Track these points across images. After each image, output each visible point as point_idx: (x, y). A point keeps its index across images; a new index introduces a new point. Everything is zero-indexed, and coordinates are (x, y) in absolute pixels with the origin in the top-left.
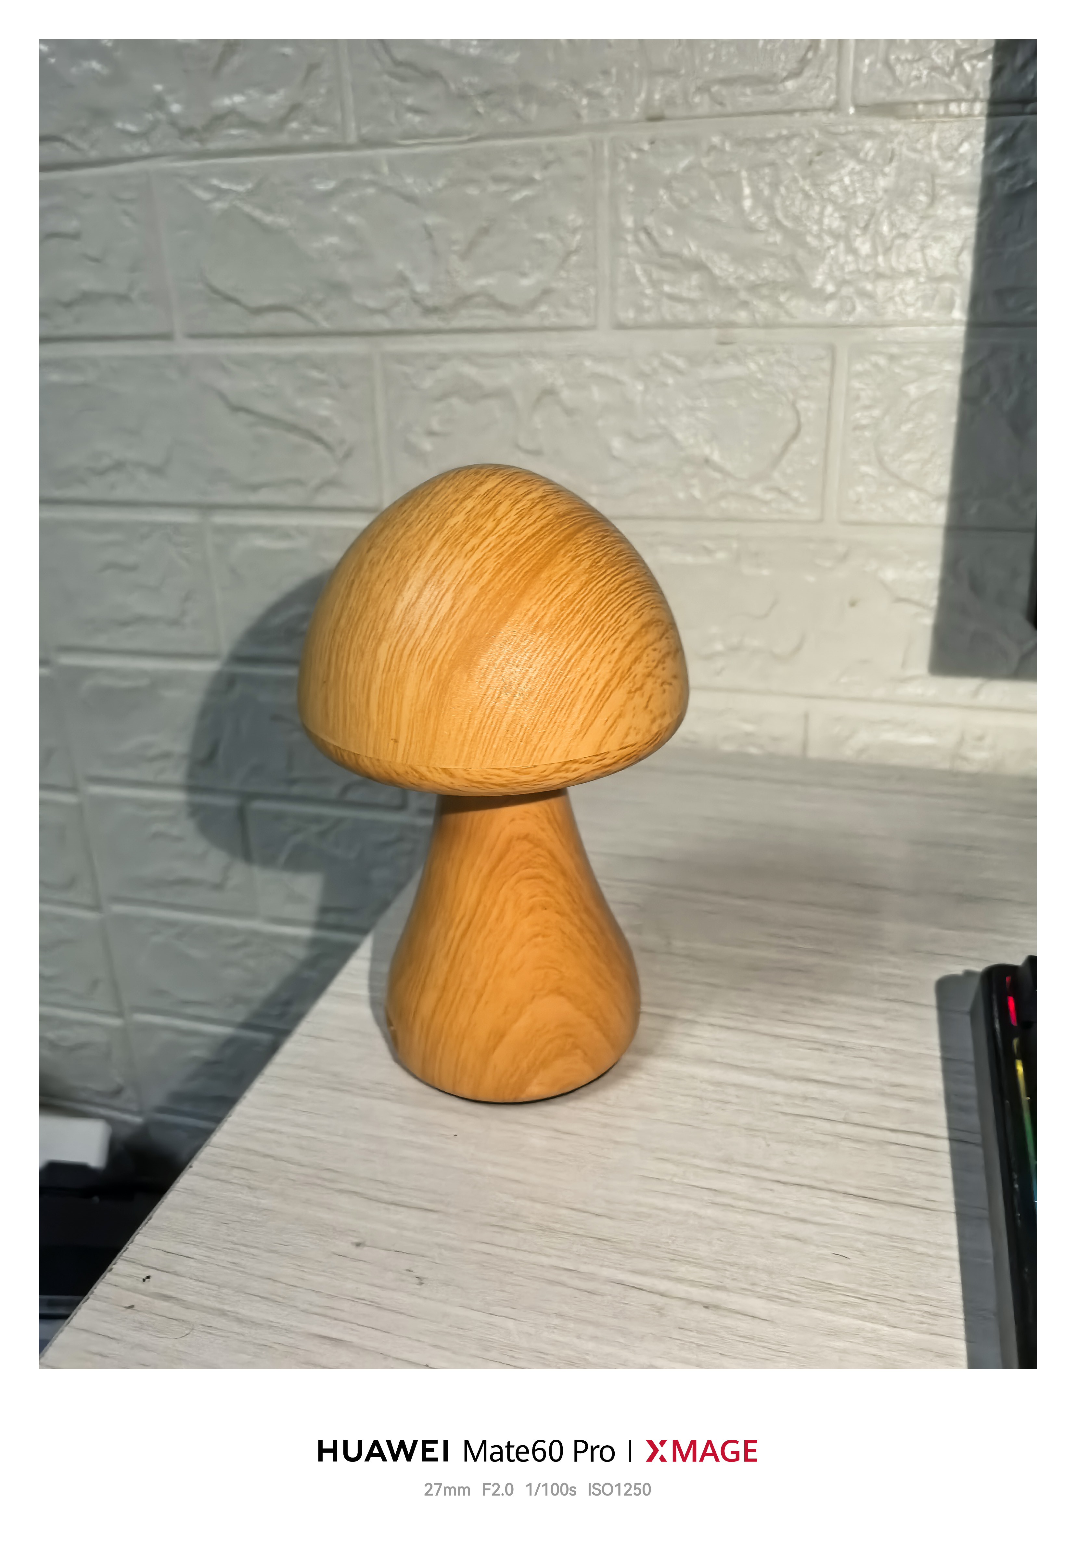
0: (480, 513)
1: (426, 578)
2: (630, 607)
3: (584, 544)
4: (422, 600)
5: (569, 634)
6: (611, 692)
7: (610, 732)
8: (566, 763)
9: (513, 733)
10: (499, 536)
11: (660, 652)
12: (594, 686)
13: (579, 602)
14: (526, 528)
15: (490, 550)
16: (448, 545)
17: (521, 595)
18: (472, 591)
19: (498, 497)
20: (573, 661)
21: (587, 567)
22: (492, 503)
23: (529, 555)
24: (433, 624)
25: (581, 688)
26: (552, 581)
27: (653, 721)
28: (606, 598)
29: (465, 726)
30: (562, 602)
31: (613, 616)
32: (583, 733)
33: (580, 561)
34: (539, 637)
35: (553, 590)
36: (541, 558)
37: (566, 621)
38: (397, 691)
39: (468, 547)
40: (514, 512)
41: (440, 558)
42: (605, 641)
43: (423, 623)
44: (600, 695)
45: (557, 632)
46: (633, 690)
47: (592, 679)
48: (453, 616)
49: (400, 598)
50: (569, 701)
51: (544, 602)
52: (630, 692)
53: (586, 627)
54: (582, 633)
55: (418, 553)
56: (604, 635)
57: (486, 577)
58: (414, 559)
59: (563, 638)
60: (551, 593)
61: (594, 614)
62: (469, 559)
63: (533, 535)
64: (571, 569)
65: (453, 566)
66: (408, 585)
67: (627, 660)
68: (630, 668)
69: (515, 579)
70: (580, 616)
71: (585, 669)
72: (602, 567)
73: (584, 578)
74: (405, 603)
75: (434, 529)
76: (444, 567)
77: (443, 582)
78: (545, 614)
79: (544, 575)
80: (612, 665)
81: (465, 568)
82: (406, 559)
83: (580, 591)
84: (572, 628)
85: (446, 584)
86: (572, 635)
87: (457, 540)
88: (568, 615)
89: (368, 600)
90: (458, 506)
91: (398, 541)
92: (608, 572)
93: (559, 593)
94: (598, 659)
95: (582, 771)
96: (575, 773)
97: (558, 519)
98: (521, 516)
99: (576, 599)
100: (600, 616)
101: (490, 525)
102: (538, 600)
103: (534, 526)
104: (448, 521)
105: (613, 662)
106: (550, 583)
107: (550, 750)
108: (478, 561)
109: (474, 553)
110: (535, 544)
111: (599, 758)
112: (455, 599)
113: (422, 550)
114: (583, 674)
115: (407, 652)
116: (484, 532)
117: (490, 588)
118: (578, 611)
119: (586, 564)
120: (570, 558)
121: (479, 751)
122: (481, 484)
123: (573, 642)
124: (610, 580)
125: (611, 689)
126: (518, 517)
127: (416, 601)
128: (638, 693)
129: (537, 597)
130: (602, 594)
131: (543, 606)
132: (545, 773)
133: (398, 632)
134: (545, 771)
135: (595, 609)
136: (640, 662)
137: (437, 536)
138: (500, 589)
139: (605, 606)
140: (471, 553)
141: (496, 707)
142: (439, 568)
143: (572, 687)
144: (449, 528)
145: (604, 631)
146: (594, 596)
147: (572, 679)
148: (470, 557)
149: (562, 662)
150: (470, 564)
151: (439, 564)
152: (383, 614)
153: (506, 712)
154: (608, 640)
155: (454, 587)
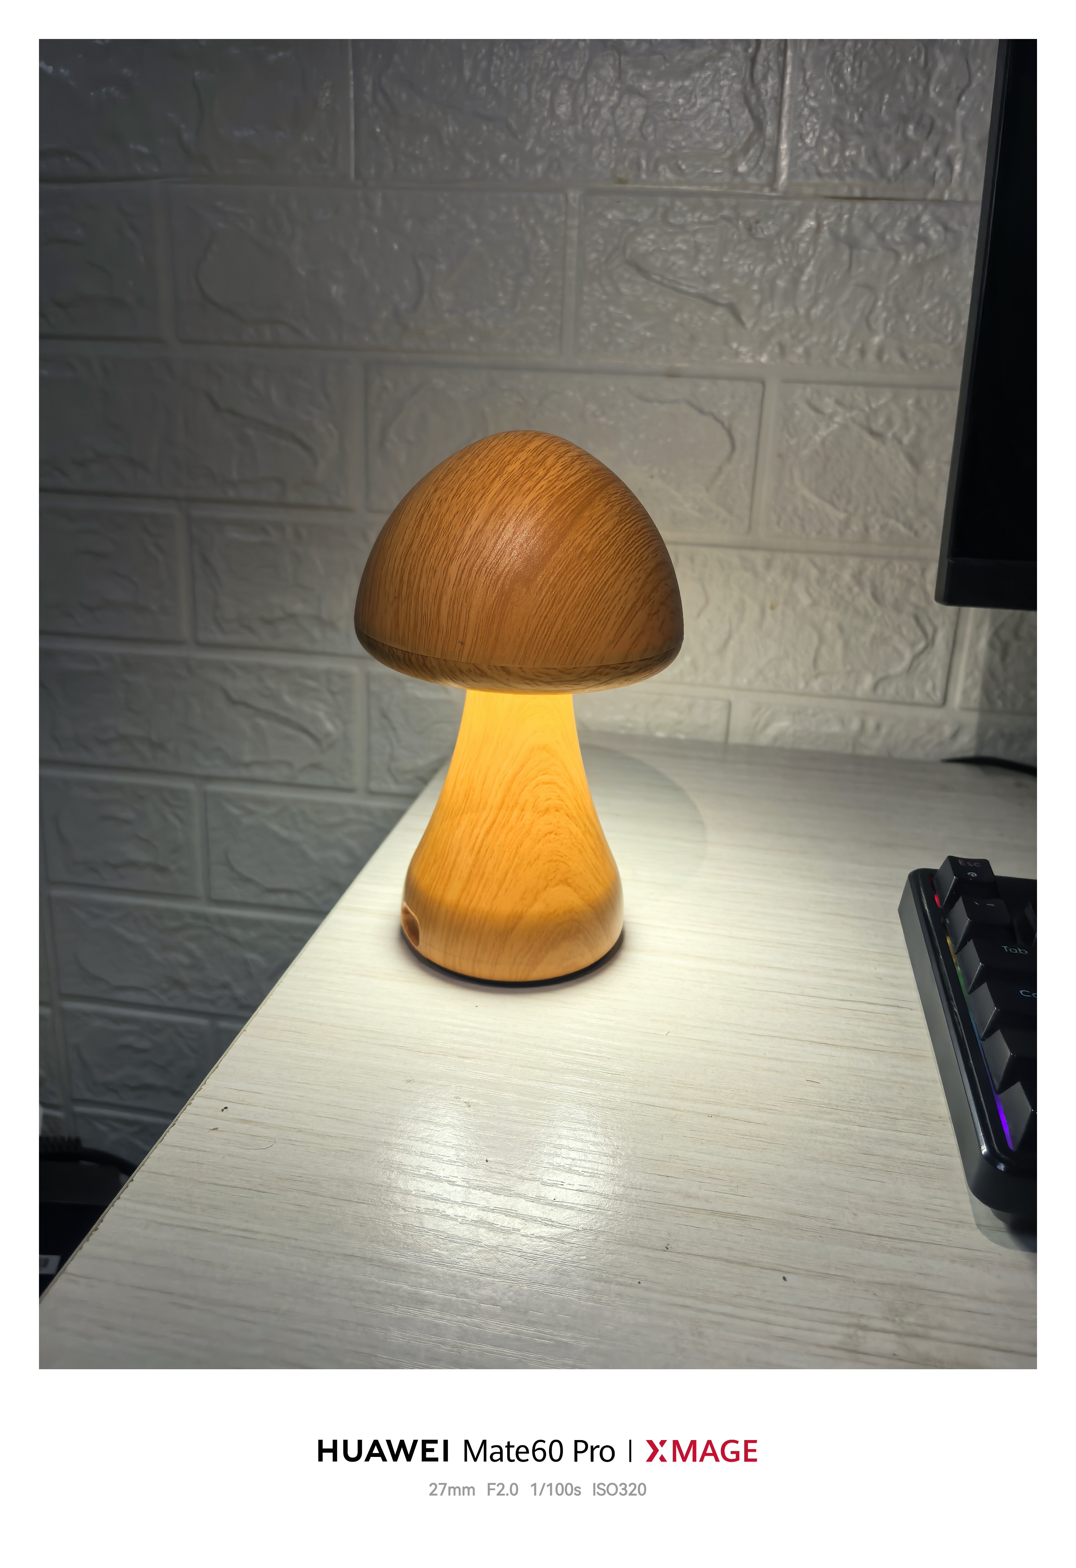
0: (533, 463)
1: (490, 511)
2: (645, 550)
4: (488, 528)
7: (634, 645)
8: (600, 667)
9: (560, 639)
10: (549, 481)
12: (623, 606)
13: (612, 537)
14: (570, 477)
15: (543, 491)
16: (508, 486)
17: (569, 528)
18: (530, 522)
19: (545, 453)
20: (608, 584)
21: (617, 511)
22: (541, 457)
23: (573, 498)
25: (614, 607)
28: (632, 536)
30: (601, 536)
31: (637, 552)
32: (615, 642)
33: (613, 506)
35: (594, 526)
36: (583, 501)
37: (603, 552)
39: (525, 488)
40: (559, 464)
41: (501, 495)
42: (631, 572)
43: (490, 545)
44: (628, 613)
47: (623, 600)
50: (606, 615)
51: (586, 534)
52: (650, 613)
53: (618, 558)
54: (616, 561)
56: (632, 565)
57: (541, 512)
58: (478, 495)
59: (600, 565)
60: (592, 528)
61: (624, 549)
63: (575, 482)
64: (606, 512)
65: (514, 501)
66: (475, 516)
67: (648, 587)
68: (650, 596)
69: (564, 514)
70: (614, 548)
71: (617, 592)
72: (627, 514)
73: (616, 519)
74: (474, 529)
75: (494, 474)
76: (505, 503)
77: (504, 516)
80: (637, 591)
81: (523, 505)
82: (471, 497)
84: (607, 558)
86: (607, 563)
87: (514, 483)
88: (606, 545)
91: (462, 483)
93: (597, 528)
94: (626, 586)
100: (628, 550)
102: (582, 532)
103: (575, 476)
105: (637, 588)
106: (592, 520)
107: (589, 655)
109: (530, 493)
110: (578, 489)
111: (625, 666)
113: (486, 489)
114: (617, 595)
115: (476, 569)
116: (537, 477)
117: (543, 521)
118: (613, 544)
120: (605, 503)
122: (530, 442)
123: (609, 568)
125: (635, 611)
126: (563, 468)
127: (482, 529)
128: (654, 617)
131: (587, 537)
133: (467, 553)
135: (625, 544)
136: (655, 592)
138: (553, 521)
139: (631, 544)
140: (528, 492)
141: (548, 616)
142: (501, 503)
143: (609, 603)
144: (507, 473)
145: (632, 562)
146: (624, 534)
147: (608, 598)
148: (527, 496)
149: (601, 583)
150: (527, 501)
151: (502, 500)
152: (453, 540)
153: (556, 620)
154: (635, 570)
155: (514, 518)
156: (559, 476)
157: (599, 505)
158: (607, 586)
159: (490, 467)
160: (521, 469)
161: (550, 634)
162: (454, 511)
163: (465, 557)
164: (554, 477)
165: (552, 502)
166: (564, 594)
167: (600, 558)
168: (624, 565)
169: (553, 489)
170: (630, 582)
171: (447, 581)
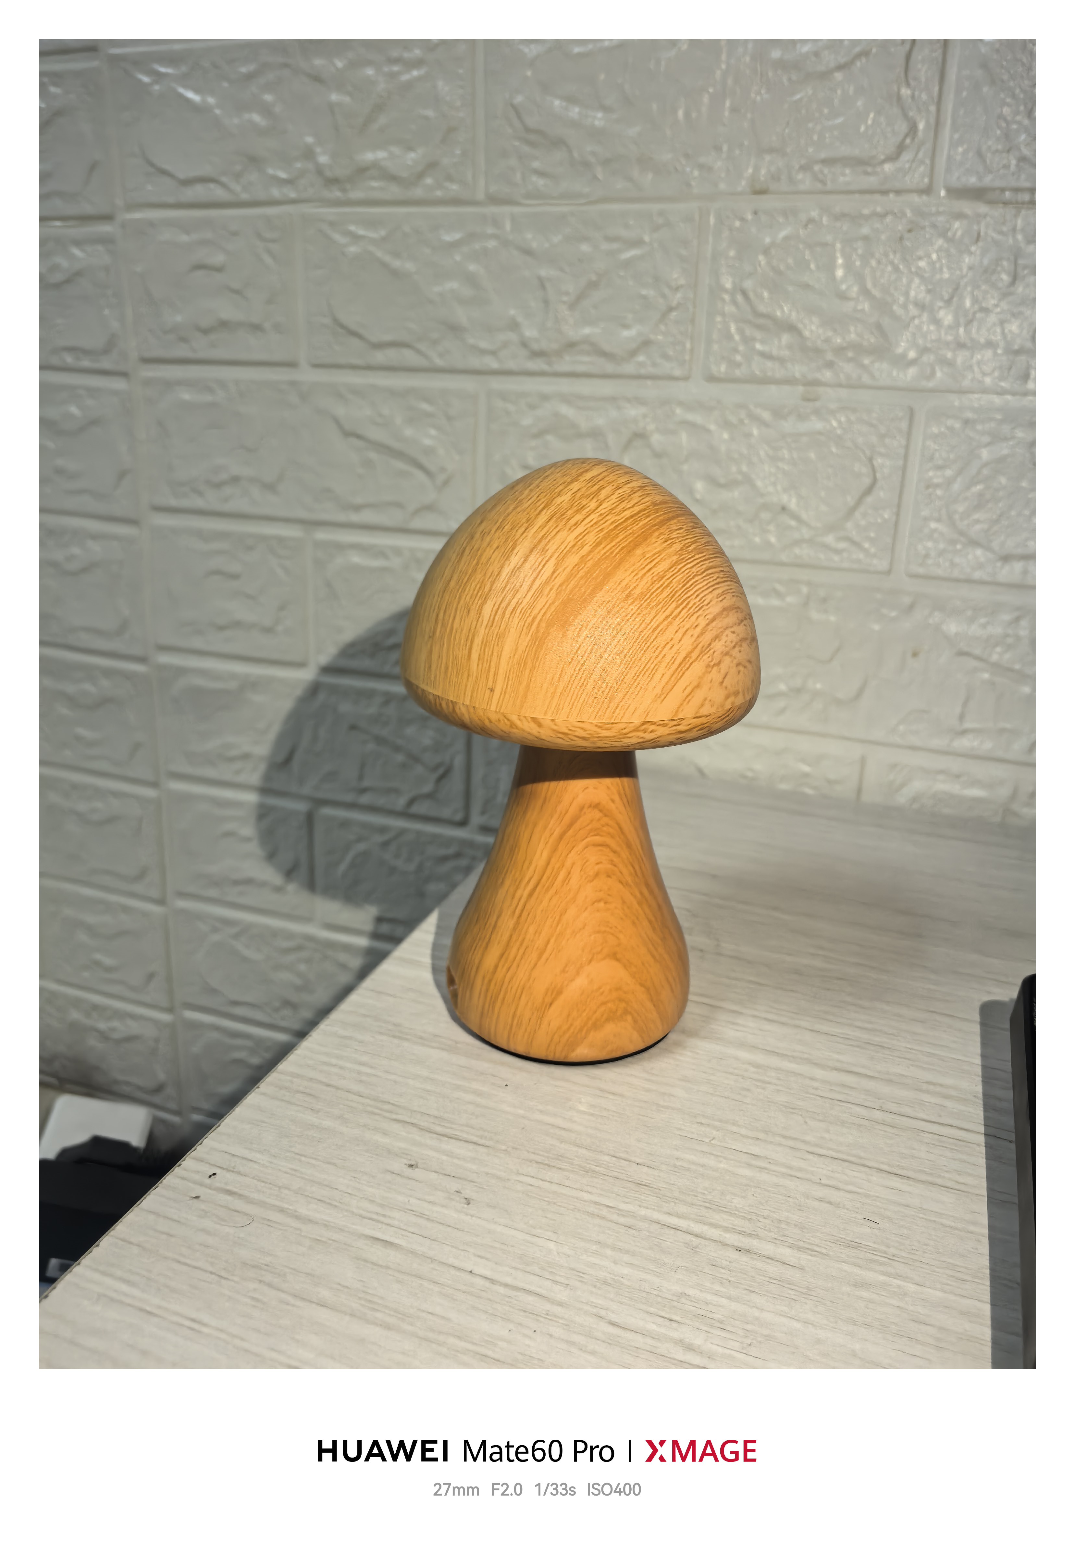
1: (532, 546)
3: (677, 530)
4: (527, 565)
5: (657, 605)
6: (691, 664)
7: (687, 700)
8: (644, 723)
9: (598, 691)
11: (737, 636)
12: (676, 655)
14: (625, 510)
15: (592, 526)
16: (554, 519)
17: (617, 567)
18: (573, 560)
19: (601, 483)
20: (659, 629)
21: (678, 550)
23: (625, 534)
24: (535, 587)
25: (665, 655)
26: (646, 557)
27: (728, 697)
28: (693, 578)
29: (556, 680)
30: (653, 577)
31: (698, 596)
32: (663, 697)
33: (672, 544)
34: (629, 605)
35: (647, 565)
36: (637, 537)
37: (655, 594)
38: (498, 645)
39: (573, 521)
40: (616, 495)
41: (545, 530)
44: (680, 664)
45: (646, 603)
46: (712, 664)
47: (675, 649)
48: (553, 580)
49: (507, 562)
50: (653, 666)
52: (708, 666)
53: (673, 601)
55: (526, 525)
56: (689, 610)
57: (587, 548)
60: (644, 568)
62: (572, 531)
63: (632, 516)
64: (664, 549)
66: (516, 551)
67: (708, 636)
68: (710, 644)
69: (612, 553)
70: (668, 590)
71: (670, 639)
72: (692, 551)
73: (675, 558)
74: (512, 566)
76: (549, 538)
78: (637, 585)
79: (639, 551)
80: (693, 639)
81: (568, 541)
82: (515, 530)
83: (670, 568)
84: (660, 601)
85: (549, 553)
86: (660, 606)
87: (562, 515)
88: (659, 588)
89: (477, 564)
90: (566, 487)
92: (697, 557)
94: (682, 631)
95: (659, 733)
96: (652, 734)
97: (654, 506)
98: (621, 500)
99: (666, 576)
100: (686, 593)
101: (593, 505)
103: (631, 510)
104: (556, 499)
106: (644, 559)
107: (631, 709)
108: (580, 534)
110: (633, 524)
111: (675, 723)
112: (557, 566)
113: (530, 522)
114: (668, 643)
115: (510, 608)
116: (588, 510)
117: (589, 558)
118: (667, 586)
119: (677, 546)
120: (663, 540)
121: (567, 704)
122: (587, 471)
123: (660, 613)
124: (698, 564)
125: (691, 661)
128: (715, 668)
129: (631, 570)
130: (690, 574)
131: (636, 578)
132: (625, 731)
133: (502, 592)
134: (624, 729)
135: (683, 586)
136: (719, 641)
137: (545, 511)
138: (599, 559)
139: (692, 585)
142: (544, 538)
143: (655, 655)
144: (556, 504)
145: (688, 607)
147: (655, 648)
149: (649, 629)
150: (572, 536)
152: (489, 578)
153: (593, 671)
154: (692, 615)
155: (556, 555)
156: (612, 509)
157: (655, 542)
158: (656, 632)
159: (539, 498)
161: (586, 685)
162: (495, 546)
163: (500, 597)
164: (607, 510)
165: (601, 538)
166: (604, 642)
168: (678, 610)
169: (603, 523)
171: (479, 622)
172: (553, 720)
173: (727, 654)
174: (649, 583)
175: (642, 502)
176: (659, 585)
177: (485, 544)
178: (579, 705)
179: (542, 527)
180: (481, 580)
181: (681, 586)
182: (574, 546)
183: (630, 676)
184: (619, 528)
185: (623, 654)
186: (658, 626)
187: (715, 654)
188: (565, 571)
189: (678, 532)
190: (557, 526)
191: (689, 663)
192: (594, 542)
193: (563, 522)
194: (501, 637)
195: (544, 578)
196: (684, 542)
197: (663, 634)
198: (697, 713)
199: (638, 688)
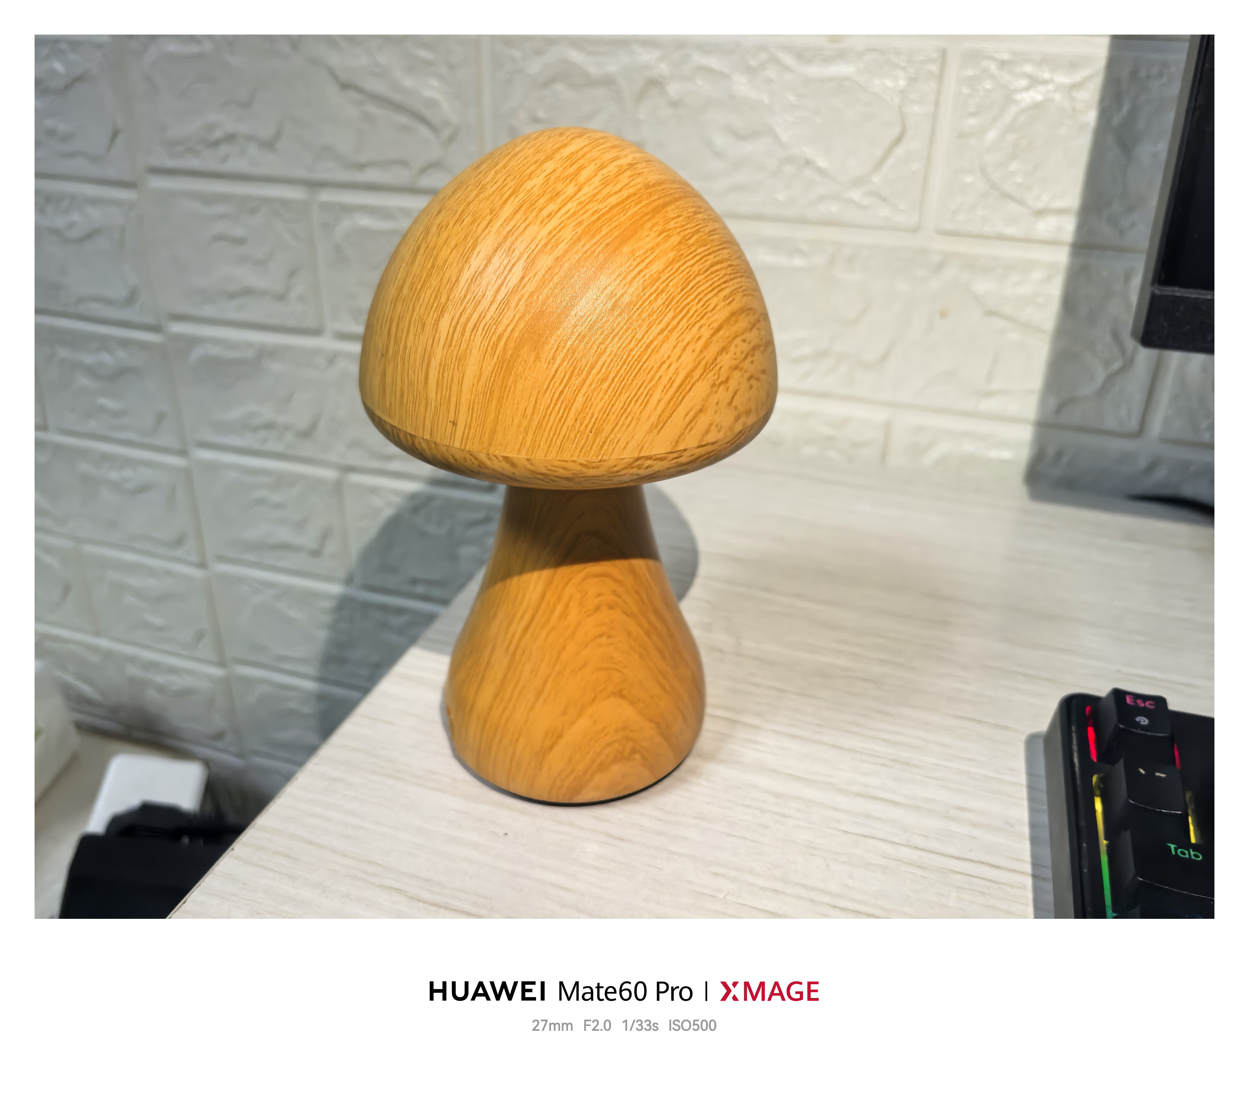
0: (562, 176)
1: (496, 245)
2: (719, 291)
3: (674, 218)
5: (650, 316)
7: (689, 428)
8: (638, 459)
9: (581, 424)
10: (580, 203)
11: (750, 343)
12: (675, 375)
13: (663, 282)
14: (611, 196)
15: (569, 218)
16: (523, 209)
17: (600, 269)
18: (546, 262)
19: (582, 161)
20: (653, 346)
21: (675, 244)
22: (575, 167)
23: (610, 227)
24: (500, 298)
25: (661, 376)
26: (636, 256)
27: (737, 418)
28: (694, 278)
29: (529, 411)
30: (645, 280)
31: (700, 300)
32: (659, 427)
33: (669, 236)
35: (636, 267)
36: (623, 231)
37: (647, 302)
38: (459, 367)
39: (545, 213)
40: (599, 177)
41: (512, 223)
42: (689, 327)
43: (490, 294)
44: (679, 387)
45: (637, 314)
46: (718, 382)
47: (674, 367)
48: (523, 288)
49: (467, 266)
50: (646, 391)
51: (625, 278)
52: (714, 385)
53: (670, 310)
54: (666, 315)
55: (489, 217)
56: (689, 320)
57: (562, 247)
58: (485, 223)
59: (643, 320)
60: (633, 270)
61: (680, 296)
62: (544, 226)
63: (618, 204)
64: (658, 245)
65: (527, 232)
66: (476, 253)
67: (713, 349)
68: (716, 359)
69: (594, 252)
70: (664, 296)
71: (666, 356)
72: (692, 245)
73: (671, 255)
75: (510, 192)
76: (516, 234)
77: (514, 250)
78: (626, 292)
79: (626, 249)
80: (695, 354)
81: (539, 237)
82: (476, 224)
83: (666, 268)
84: (655, 310)
85: (517, 253)
86: (654, 317)
87: (533, 204)
88: (651, 295)
89: (433, 266)
90: (538, 168)
91: (469, 204)
92: (699, 251)
93: (641, 271)
94: (680, 346)
95: (656, 466)
96: (647, 469)
97: (646, 189)
98: (606, 183)
99: (660, 278)
100: (686, 298)
101: (571, 190)
102: (619, 275)
103: (619, 195)
104: (526, 184)
105: (698, 350)
106: (634, 258)
107: (622, 443)
108: (554, 229)
109: (551, 219)
110: (620, 214)
111: (676, 455)
112: (526, 269)
113: (494, 213)
114: (664, 363)
115: (471, 325)
116: (563, 197)
117: (566, 259)
118: (663, 291)
119: (675, 239)
120: (658, 232)
123: (654, 326)
124: (701, 259)
125: (692, 381)
126: (603, 184)
127: (484, 269)
128: (722, 387)
129: (617, 273)
130: (690, 274)
131: (623, 283)
132: (615, 469)
133: (462, 304)
134: (615, 466)
135: (682, 290)
136: (727, 353)
137: (512, 199)
139: (693, 287)
140: (548, 219)
141: (565, 392)
142: (511, 234)
143: (650, 376)
144: (525, 191)
145: (689, 315)
146: (681, 276)
147: (650, 367)
148: (546, 224)
149: (641, 347)
150: (545, 231)
151: (511, 230)
152: (447, 283)
153: (575, 399)
154: (694, 326)
155: (526, 256)
156: (594, 196)
157: (648, 236)
158: (650, 350)
159: (506, 182)
160: (544, 186)
161: (567, 416)
162: (452, 245)
163: (458, 309)
164: (588, 196)
165: (580, 233)
166: (587, 363)
167: (642, 312)
168: (676, 320)
169: (583, 214)
170: (685, 343)
171: (437, 339)
172: (528, 460)
173: (736, 368)
174: (641, 288)
175: (632, 184)
176: (653, 289)
177: (441, 241)
178: (559, 442)
179: (508, 220)
180: (437, 288)
181: (679, 290)
182: (546, 244)
183: (619, 405)
184: (601, 220)
185: (610, 378)
186: (651, 342)
187: (722, 370)
188: (536, 277)
189: (675, 221)
190: (526, 219)
191: (690, 384)
192: (571, 239)
193: (534, 214)
194: (461, 359)
195: (511, 285)
196: (683, 234)
197: (658, 350)
198: (701, 441)
199: (629, 419)
